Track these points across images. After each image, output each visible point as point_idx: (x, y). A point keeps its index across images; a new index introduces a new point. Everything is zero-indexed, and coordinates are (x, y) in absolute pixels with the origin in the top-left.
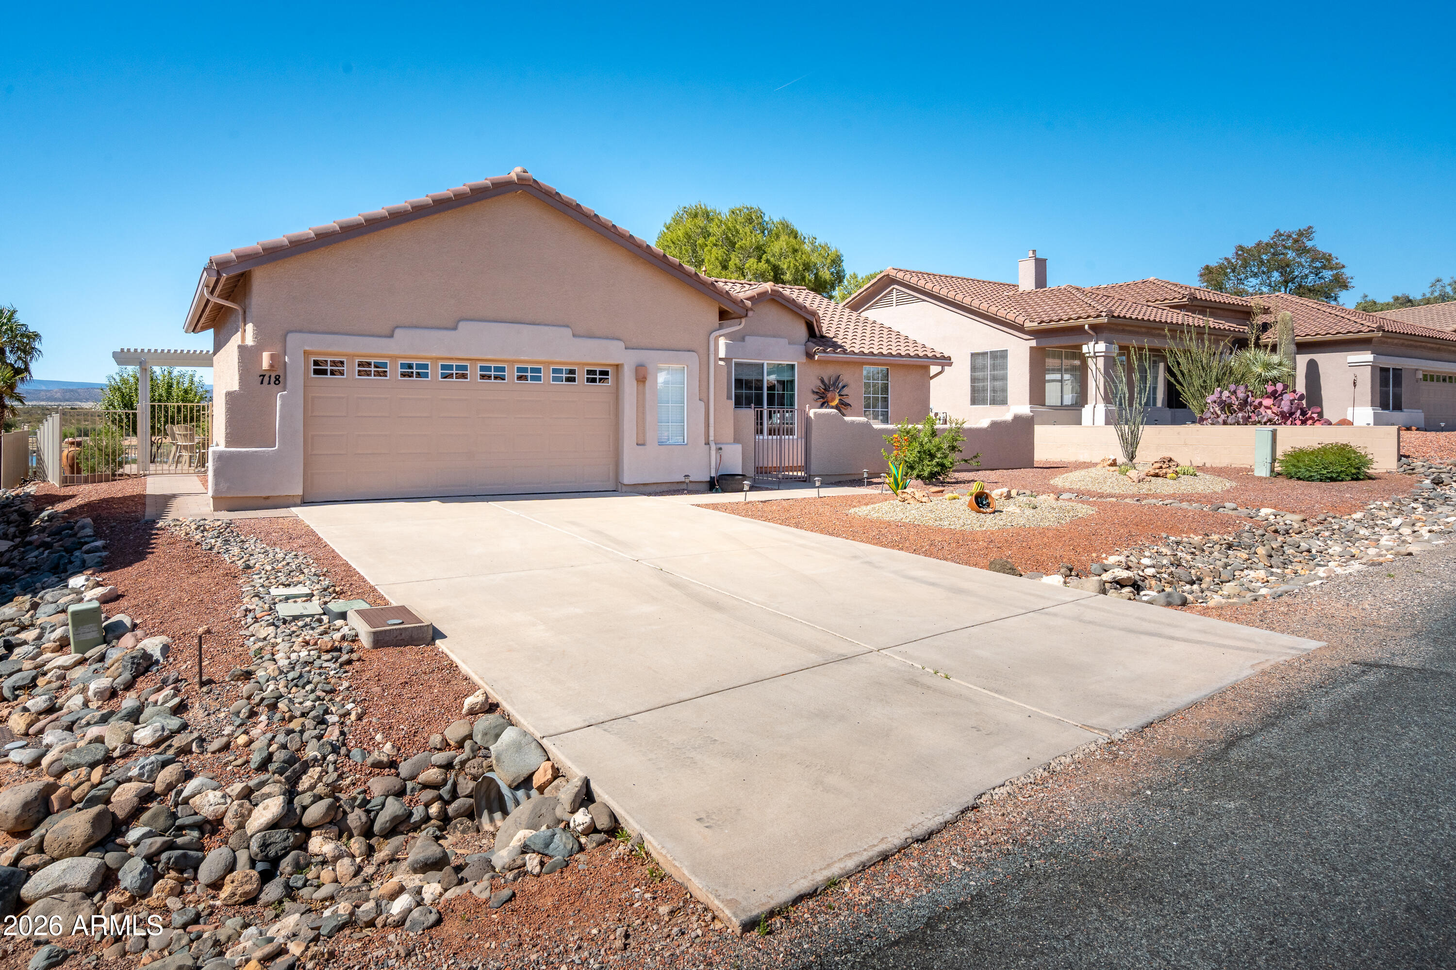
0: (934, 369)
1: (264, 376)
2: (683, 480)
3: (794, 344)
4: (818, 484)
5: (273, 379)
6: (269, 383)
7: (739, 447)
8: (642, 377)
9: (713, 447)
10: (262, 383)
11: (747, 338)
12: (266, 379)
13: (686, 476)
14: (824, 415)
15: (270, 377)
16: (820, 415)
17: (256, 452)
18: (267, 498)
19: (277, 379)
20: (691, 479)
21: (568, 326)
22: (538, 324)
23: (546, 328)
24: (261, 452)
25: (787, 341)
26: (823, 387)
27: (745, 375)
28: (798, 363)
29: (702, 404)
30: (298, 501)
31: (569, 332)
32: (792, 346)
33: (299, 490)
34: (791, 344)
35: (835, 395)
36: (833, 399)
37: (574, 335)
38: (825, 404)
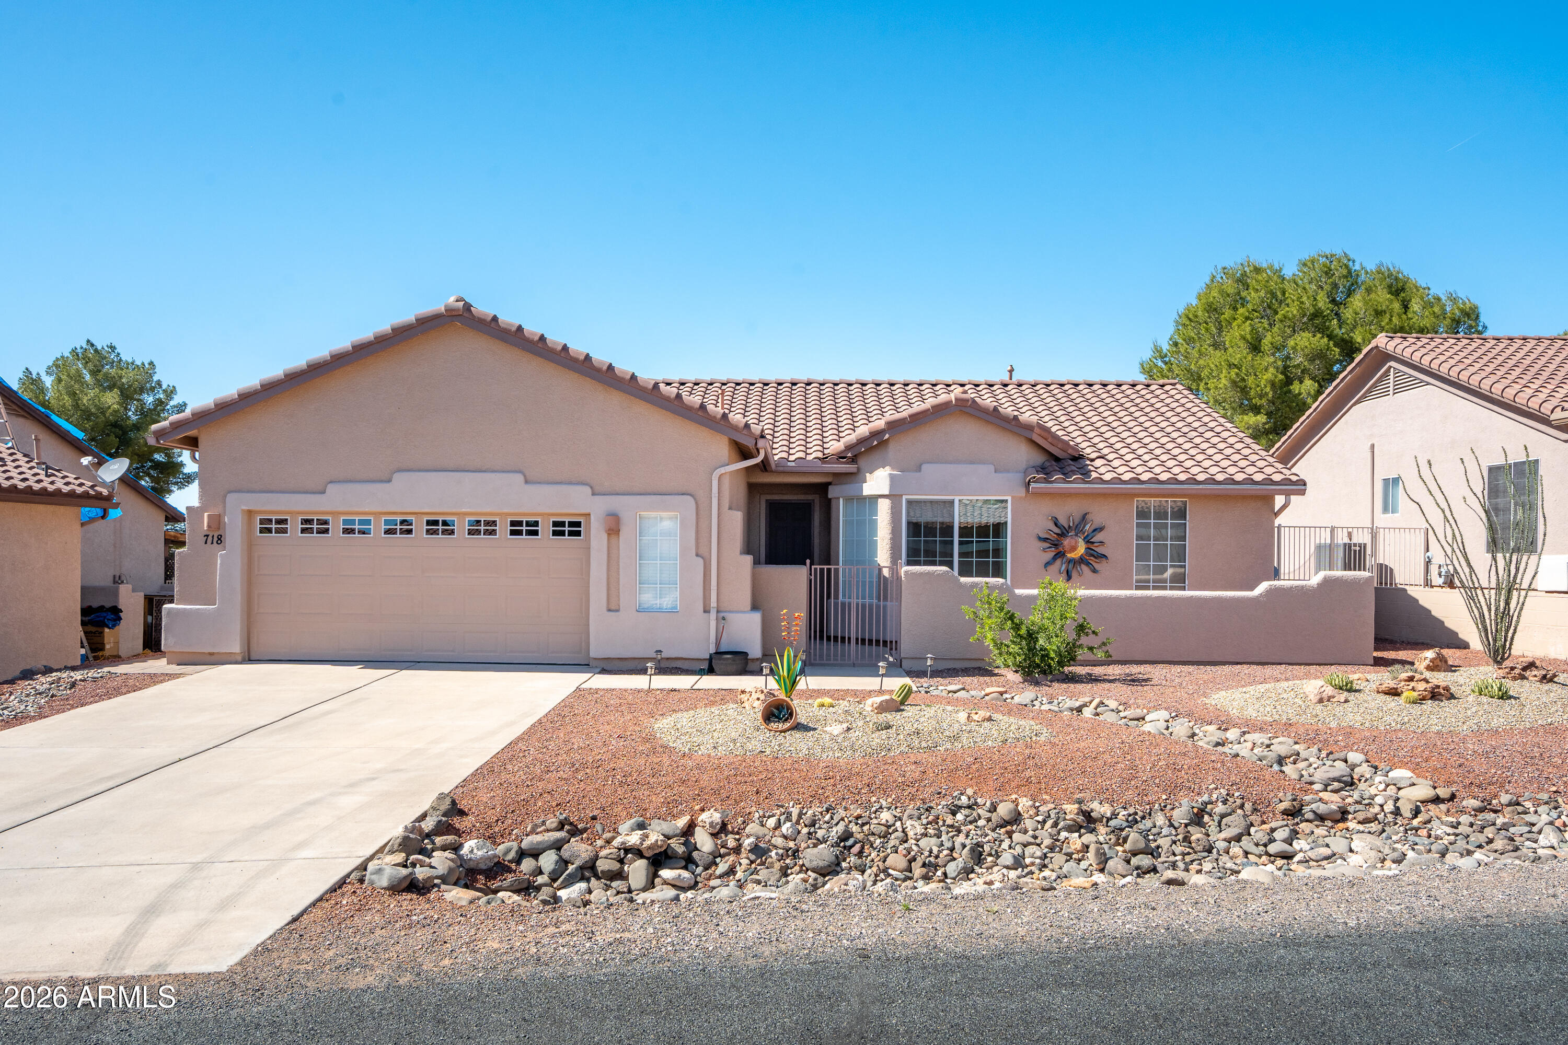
0: (1279, 500)
1: (207, 536)
2: (654, 655)
3: (1007, 471)
4: (882, 671)
5: (216, 539)
6: (212, 543)
7: (757, 617)
8: (614, 528)
9: (713, 615)
10: (206, 543)
11: (924, 467)
12: (210, 539)
13: (657, 651)
14: (921, 574)
15: (213, 536)
16: (914, 574)
17: (199, 609)
18: (211, 654)
19: (219, 539)
20: (664, 655)
21: (520, 472)
22: (485, 471)
23: (492, 475)
24: (203, 609)
25: (992, 468)
26: (1057, 531)
27: (926, 517)
28: (1013, 498)
29: (700, 561)
30: (239, 658)
31: (519, 478)
32: (1000, 475)
33: (236, 648)
34: (1000, 472)
35: (1077, 542)
36: (1074, 549)
37: (527, 482)
38: (1060, 555)
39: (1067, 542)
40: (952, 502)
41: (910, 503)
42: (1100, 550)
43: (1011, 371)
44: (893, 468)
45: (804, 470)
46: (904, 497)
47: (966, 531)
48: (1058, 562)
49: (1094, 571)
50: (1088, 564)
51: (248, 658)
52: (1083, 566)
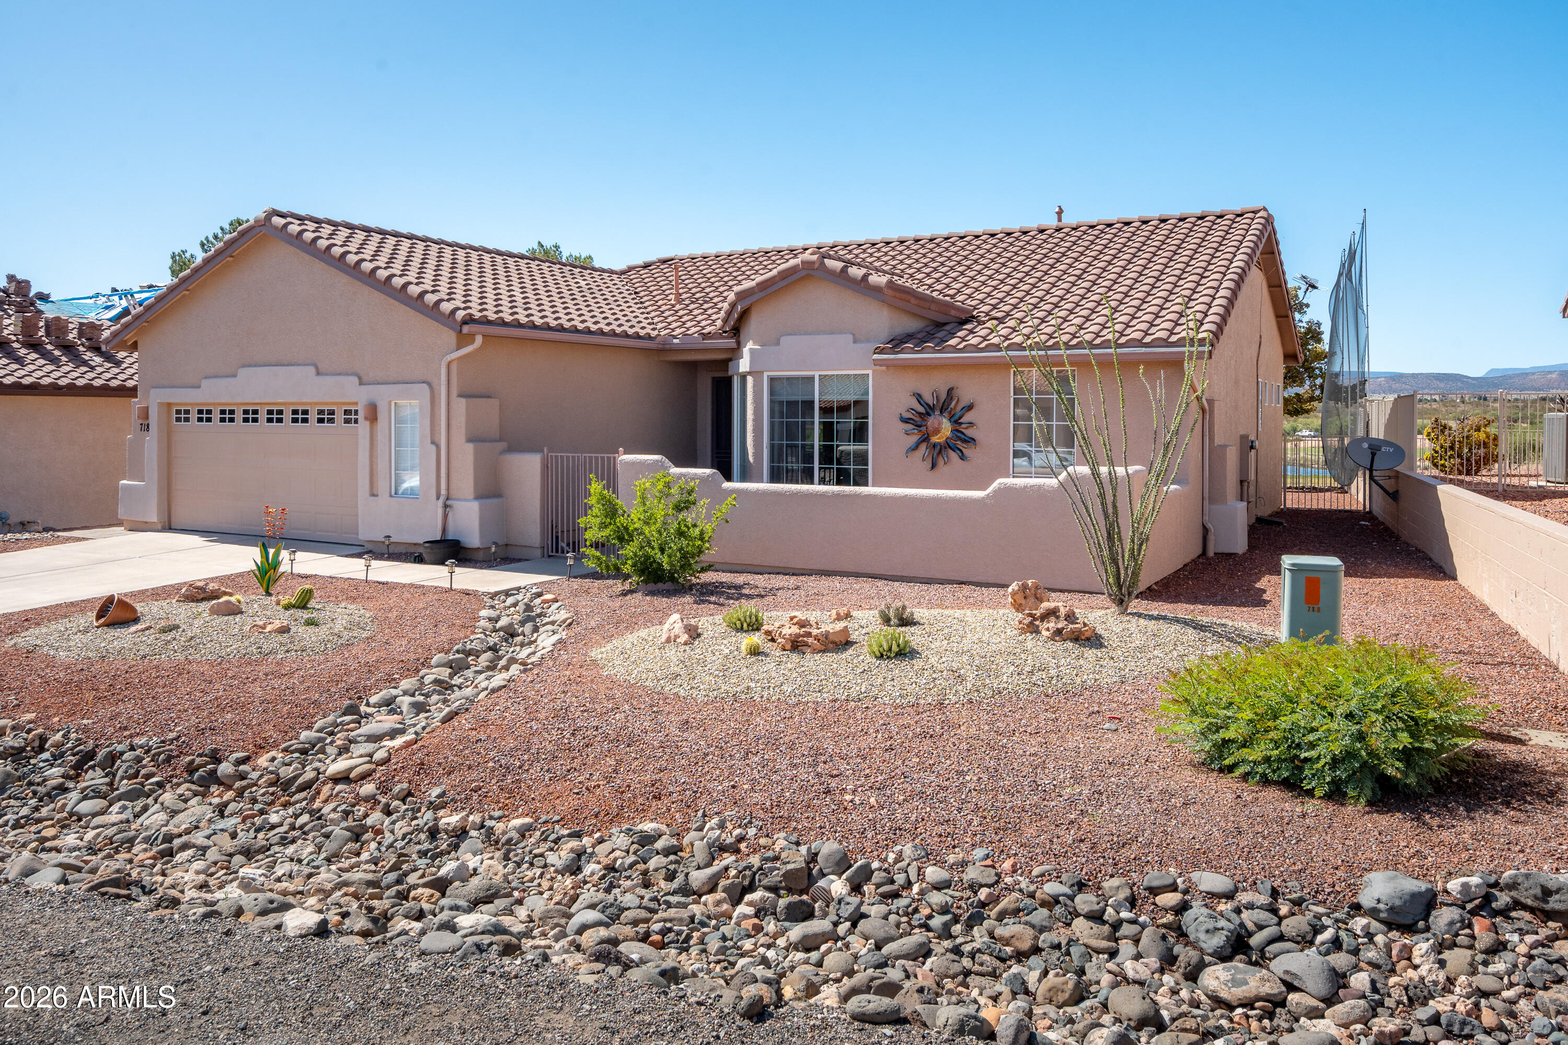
1: (142, 424)
3: (867, 340)
6: (144, 430)
7: (476, 506)
8: (373, 414)
9: (440, 502)
10: (141, 430)
11: (783, 339)
12: (143, 427)
14: (634, 463)
15: (145, 425)
16: (627, 464)
18: (146, 523)
19: (148, 427)
21: (315, 364)
23: (296, 368)
24: (139, 485)
25: (850, 337)
26: (921, 410)
27: (786, 395)
28: (874, 371)
29: (434, 448)
30: (159, 527)
31: (312, 370)
32: (863, 345)
33: (153, 517)
34: (862, 342)
35: (940, 424)
36: (937, 431)
37: (318, 373)
38: (925, 439)
39: (932, 421)
40: (811, 379)
41: (772, 380)
42: (970, 432)
43: (1060, 213)
44: (755, 343)
45: (689, 346)
46: (766, 374)
47: (826, 410)
48: (923, 447)
49: (963, 457)
50: (954, 449)
51: (169, 527)
52: (951, 452)
